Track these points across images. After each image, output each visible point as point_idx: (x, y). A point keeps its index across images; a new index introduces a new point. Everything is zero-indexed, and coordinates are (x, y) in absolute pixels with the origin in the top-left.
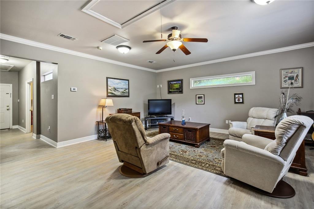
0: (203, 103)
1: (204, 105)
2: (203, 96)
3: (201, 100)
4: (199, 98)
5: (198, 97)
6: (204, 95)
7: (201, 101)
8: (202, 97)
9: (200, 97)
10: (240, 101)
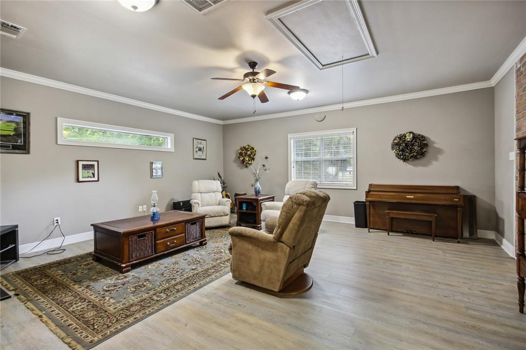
0: (96, 179)
1: (98, 182)
2: (96, 164)
3: (91, 171)
4: (85, 167)
5: (83, 165)
6: (98, 161)
7: (92, 176)
8: (94, 165)
9: (87, 165)
10: (158, 174)
